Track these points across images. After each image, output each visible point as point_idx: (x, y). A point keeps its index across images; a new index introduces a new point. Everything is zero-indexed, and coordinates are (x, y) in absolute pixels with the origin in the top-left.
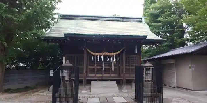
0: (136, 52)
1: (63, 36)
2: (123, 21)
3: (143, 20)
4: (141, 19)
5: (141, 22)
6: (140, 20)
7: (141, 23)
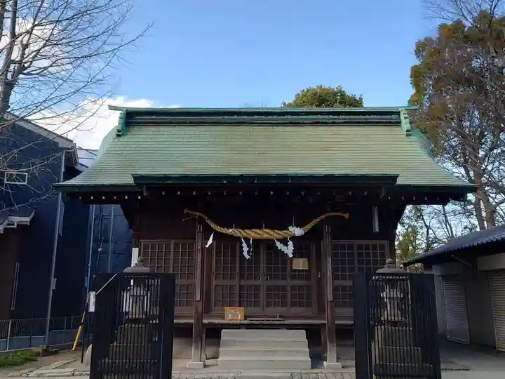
0: (377, 229)
1: (131, 181)
2: (334, 124)
3: (402, 116)
4: (398, 113)
5: (398, 123)
6: (394, 117)
7: (397, 129)
